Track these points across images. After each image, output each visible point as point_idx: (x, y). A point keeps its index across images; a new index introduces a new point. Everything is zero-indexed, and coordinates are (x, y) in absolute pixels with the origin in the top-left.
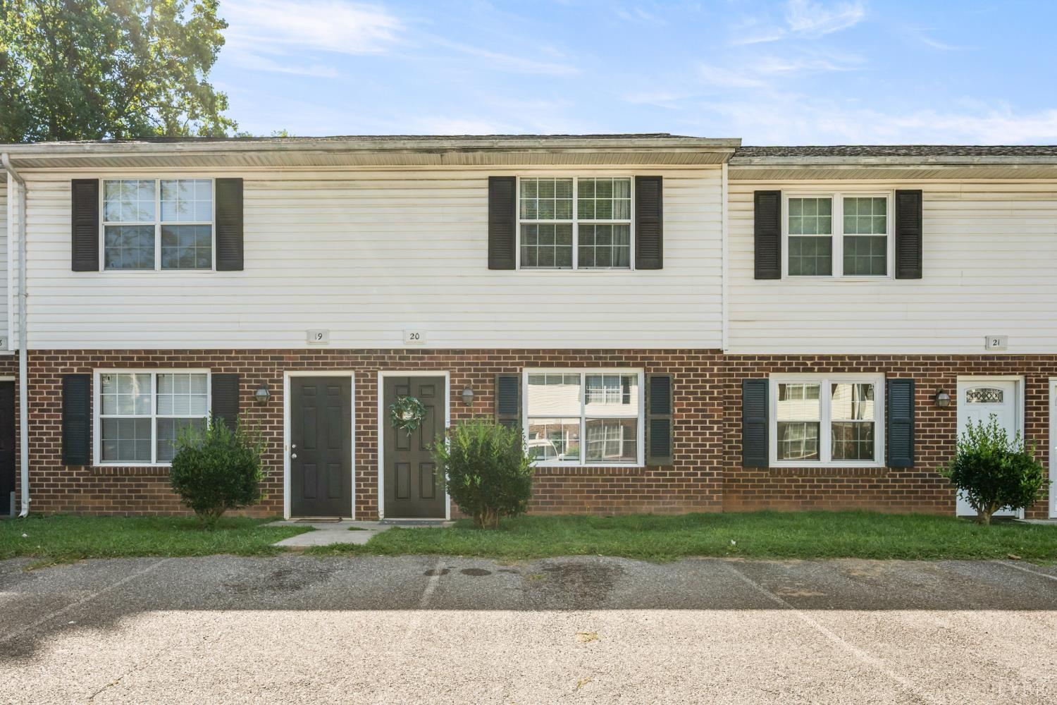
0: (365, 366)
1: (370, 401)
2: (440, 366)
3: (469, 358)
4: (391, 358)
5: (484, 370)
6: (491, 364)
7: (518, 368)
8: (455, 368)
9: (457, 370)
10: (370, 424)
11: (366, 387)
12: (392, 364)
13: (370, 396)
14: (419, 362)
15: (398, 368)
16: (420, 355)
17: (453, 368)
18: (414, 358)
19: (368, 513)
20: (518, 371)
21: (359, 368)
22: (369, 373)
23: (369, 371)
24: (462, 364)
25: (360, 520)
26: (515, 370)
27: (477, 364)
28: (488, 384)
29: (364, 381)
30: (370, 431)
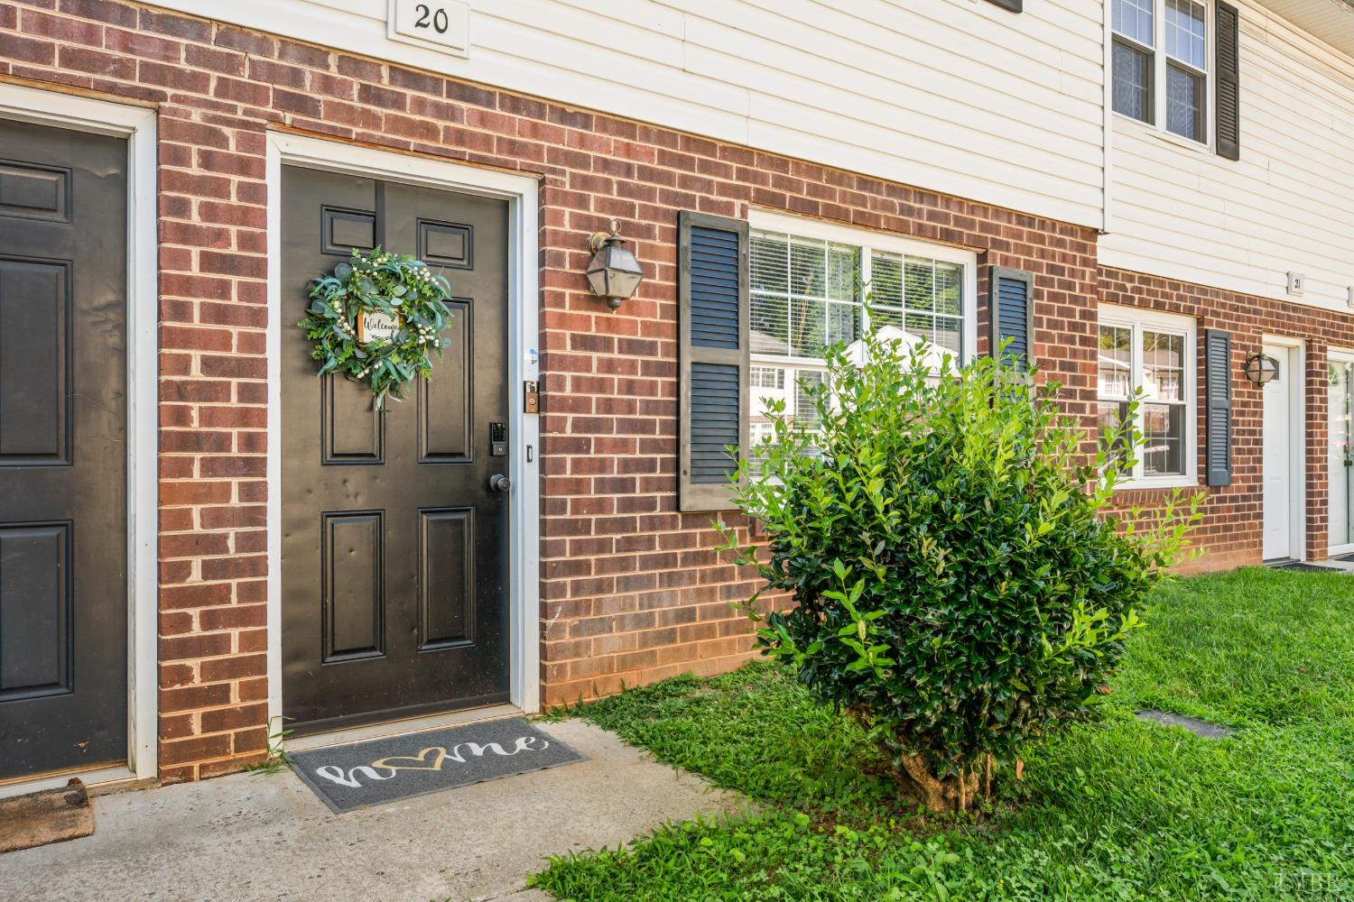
0: (211, 96)
1: (233, 249)
2: (509, 157)
3: (604, 146)
4: (327, 84)
5: (649, 195)
6: (668, 178)
7: (738, 203)
8: (563, 173)
9: (567, 180)
10: (234, 353)
11: (220, 189)
12: (334, 110)
13: (233, 230)
14: (441, 124)
15: (357, 130)
16: (444, 100)
17: (553, 171)
18: (420, 105)
19: (223, 741)
20: (737, 215)
21: (176, 99)
22: (228, 131)
23: (229, 123)
24: (582, 161)
25: (186, 776)
26: (729, 208)
27: (628, 170)
28: (658, 243)
29: (207, 161)
30: (234, 381)
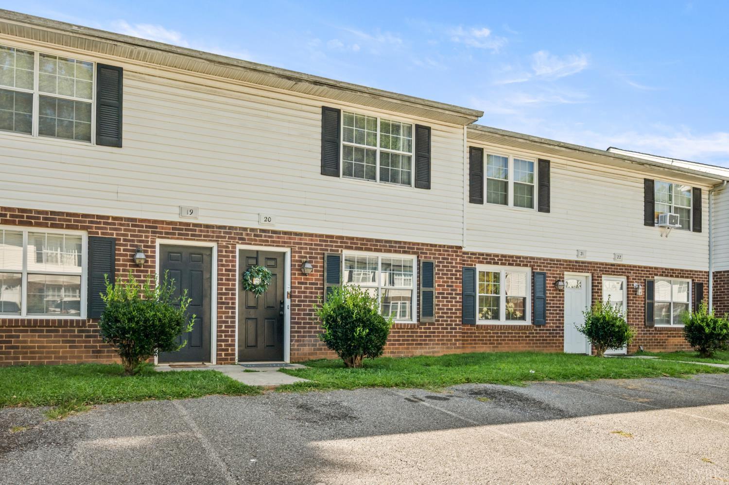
0: (227, 240)
1: (230, 268)
2: (284, 244)
3: (306, 240)
4: (247, 235)
5: (317, 249)
6: (321, 245)
7: (340, 249)
8: (296, 247)
9: (297, 248)
10: (230, 287)
11: (228, 256)
12: (249, 239)
13: (230, 264)
14: (269, 239)
15: (253, 243)
16: (270, 234)
17: (294, 247)
18: (265, 236)
19: (228, 358)
20: (340, 252)
21: (221, 241)
22: (230, 246)
23: (230, 244)
24: (301, 244)
25: (221, 364)
26: (338, 251)
27: (311, 244)
28: (319, 260)
29: (226, 252)
30: (230, 292)
